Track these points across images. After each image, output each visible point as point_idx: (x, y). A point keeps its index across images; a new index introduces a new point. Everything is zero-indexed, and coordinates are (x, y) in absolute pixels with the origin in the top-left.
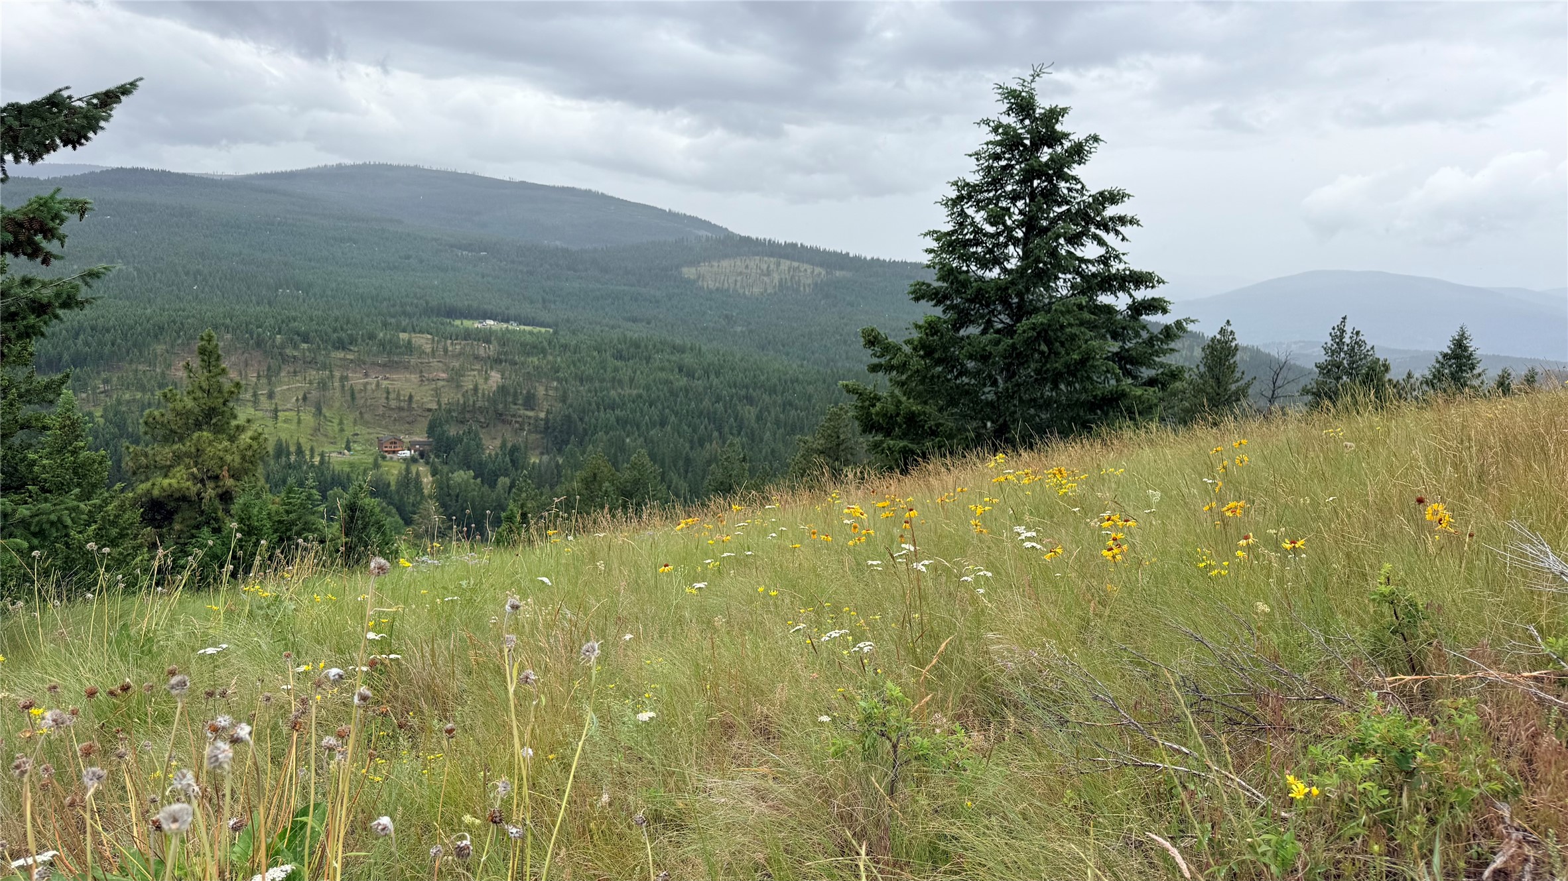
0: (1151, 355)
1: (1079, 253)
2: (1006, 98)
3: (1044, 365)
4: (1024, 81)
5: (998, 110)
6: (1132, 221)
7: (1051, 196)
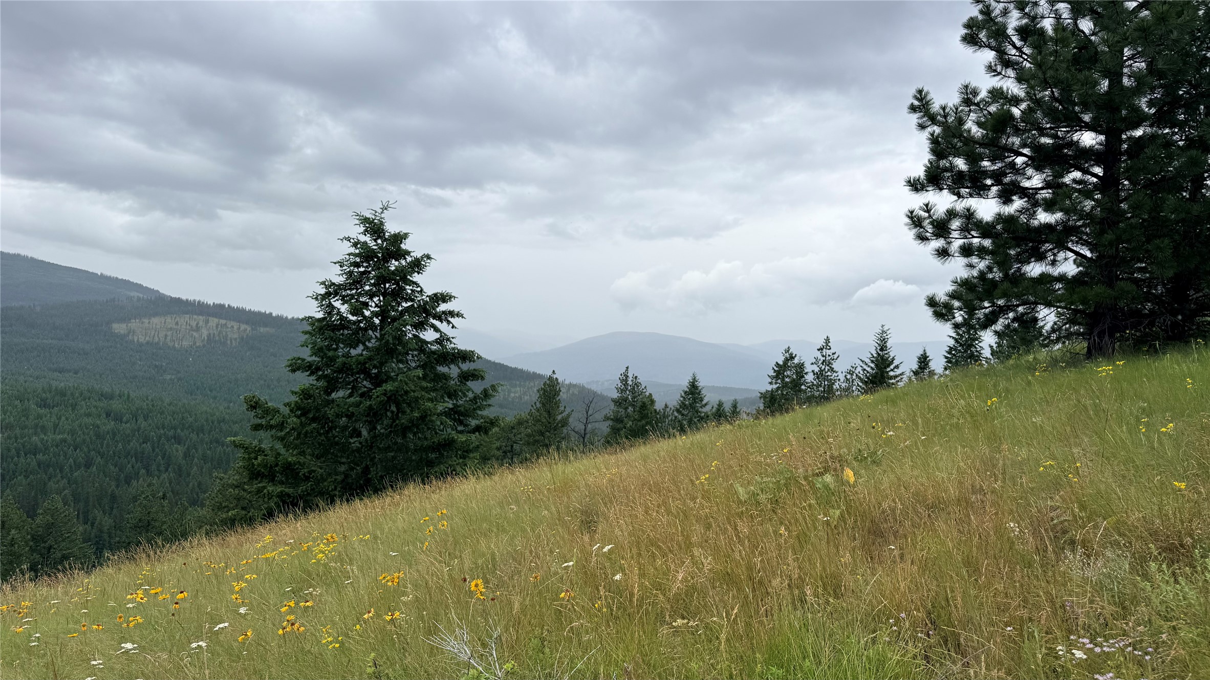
0: (474, 409)
1: (421, 336)
2: (362, 223)
3: (394, 421)
4: (376, 212)
5: (357, 232)
6: (459, 315)
7: (398, 294)
